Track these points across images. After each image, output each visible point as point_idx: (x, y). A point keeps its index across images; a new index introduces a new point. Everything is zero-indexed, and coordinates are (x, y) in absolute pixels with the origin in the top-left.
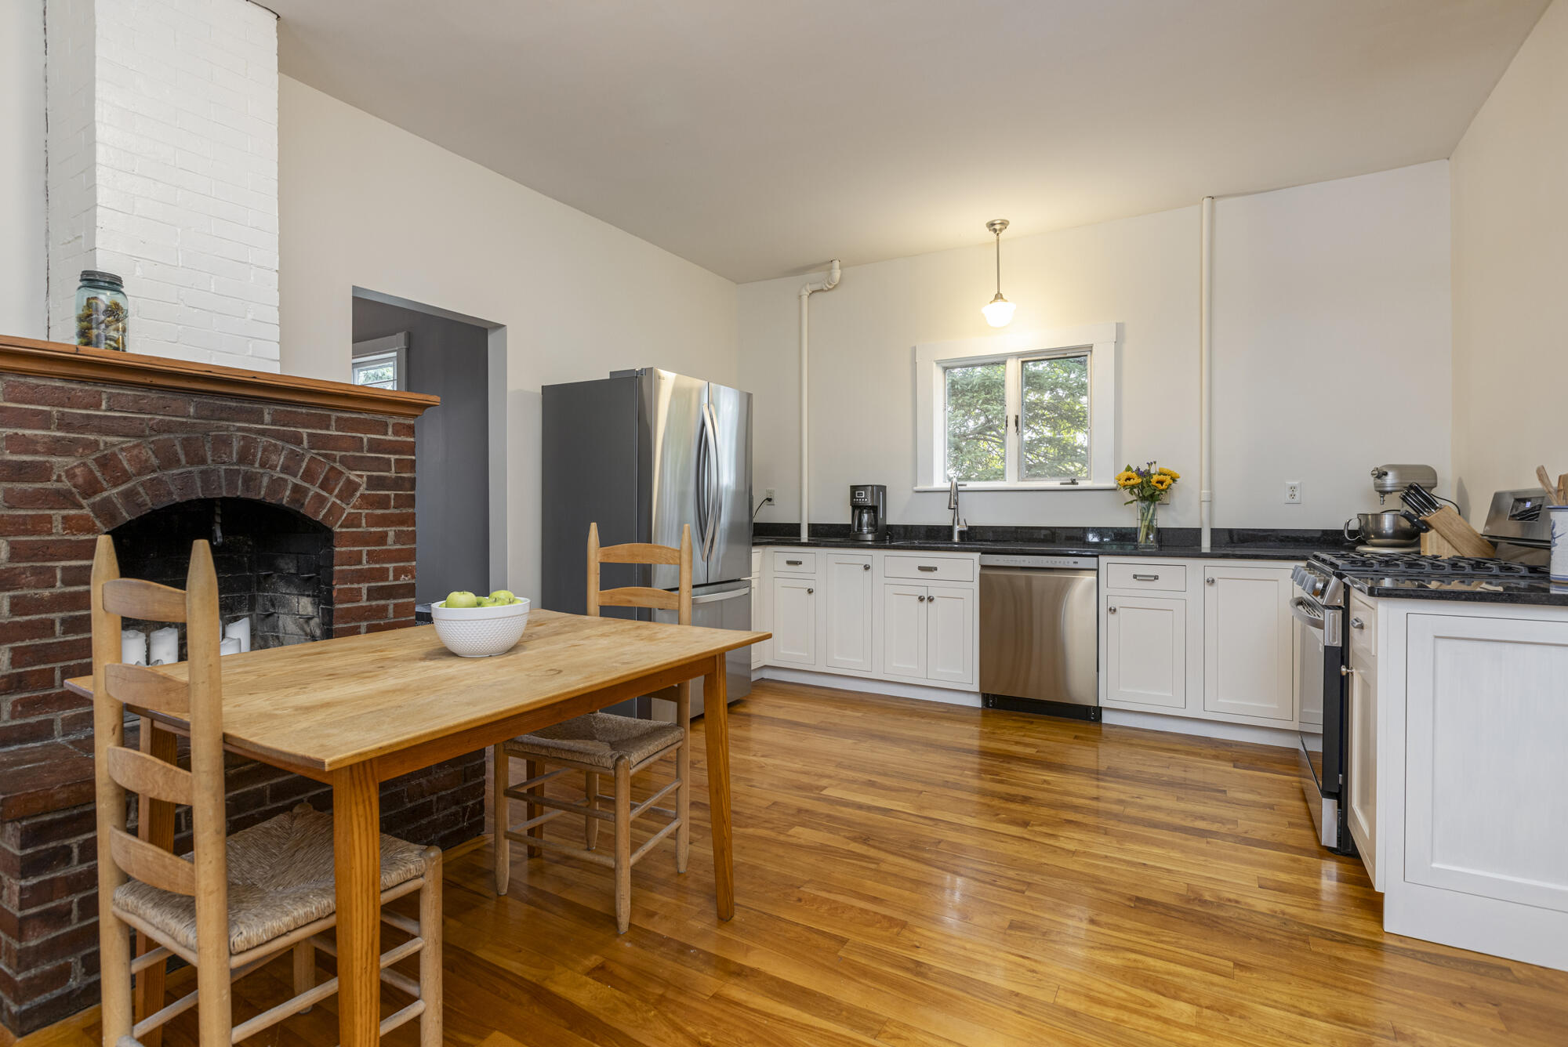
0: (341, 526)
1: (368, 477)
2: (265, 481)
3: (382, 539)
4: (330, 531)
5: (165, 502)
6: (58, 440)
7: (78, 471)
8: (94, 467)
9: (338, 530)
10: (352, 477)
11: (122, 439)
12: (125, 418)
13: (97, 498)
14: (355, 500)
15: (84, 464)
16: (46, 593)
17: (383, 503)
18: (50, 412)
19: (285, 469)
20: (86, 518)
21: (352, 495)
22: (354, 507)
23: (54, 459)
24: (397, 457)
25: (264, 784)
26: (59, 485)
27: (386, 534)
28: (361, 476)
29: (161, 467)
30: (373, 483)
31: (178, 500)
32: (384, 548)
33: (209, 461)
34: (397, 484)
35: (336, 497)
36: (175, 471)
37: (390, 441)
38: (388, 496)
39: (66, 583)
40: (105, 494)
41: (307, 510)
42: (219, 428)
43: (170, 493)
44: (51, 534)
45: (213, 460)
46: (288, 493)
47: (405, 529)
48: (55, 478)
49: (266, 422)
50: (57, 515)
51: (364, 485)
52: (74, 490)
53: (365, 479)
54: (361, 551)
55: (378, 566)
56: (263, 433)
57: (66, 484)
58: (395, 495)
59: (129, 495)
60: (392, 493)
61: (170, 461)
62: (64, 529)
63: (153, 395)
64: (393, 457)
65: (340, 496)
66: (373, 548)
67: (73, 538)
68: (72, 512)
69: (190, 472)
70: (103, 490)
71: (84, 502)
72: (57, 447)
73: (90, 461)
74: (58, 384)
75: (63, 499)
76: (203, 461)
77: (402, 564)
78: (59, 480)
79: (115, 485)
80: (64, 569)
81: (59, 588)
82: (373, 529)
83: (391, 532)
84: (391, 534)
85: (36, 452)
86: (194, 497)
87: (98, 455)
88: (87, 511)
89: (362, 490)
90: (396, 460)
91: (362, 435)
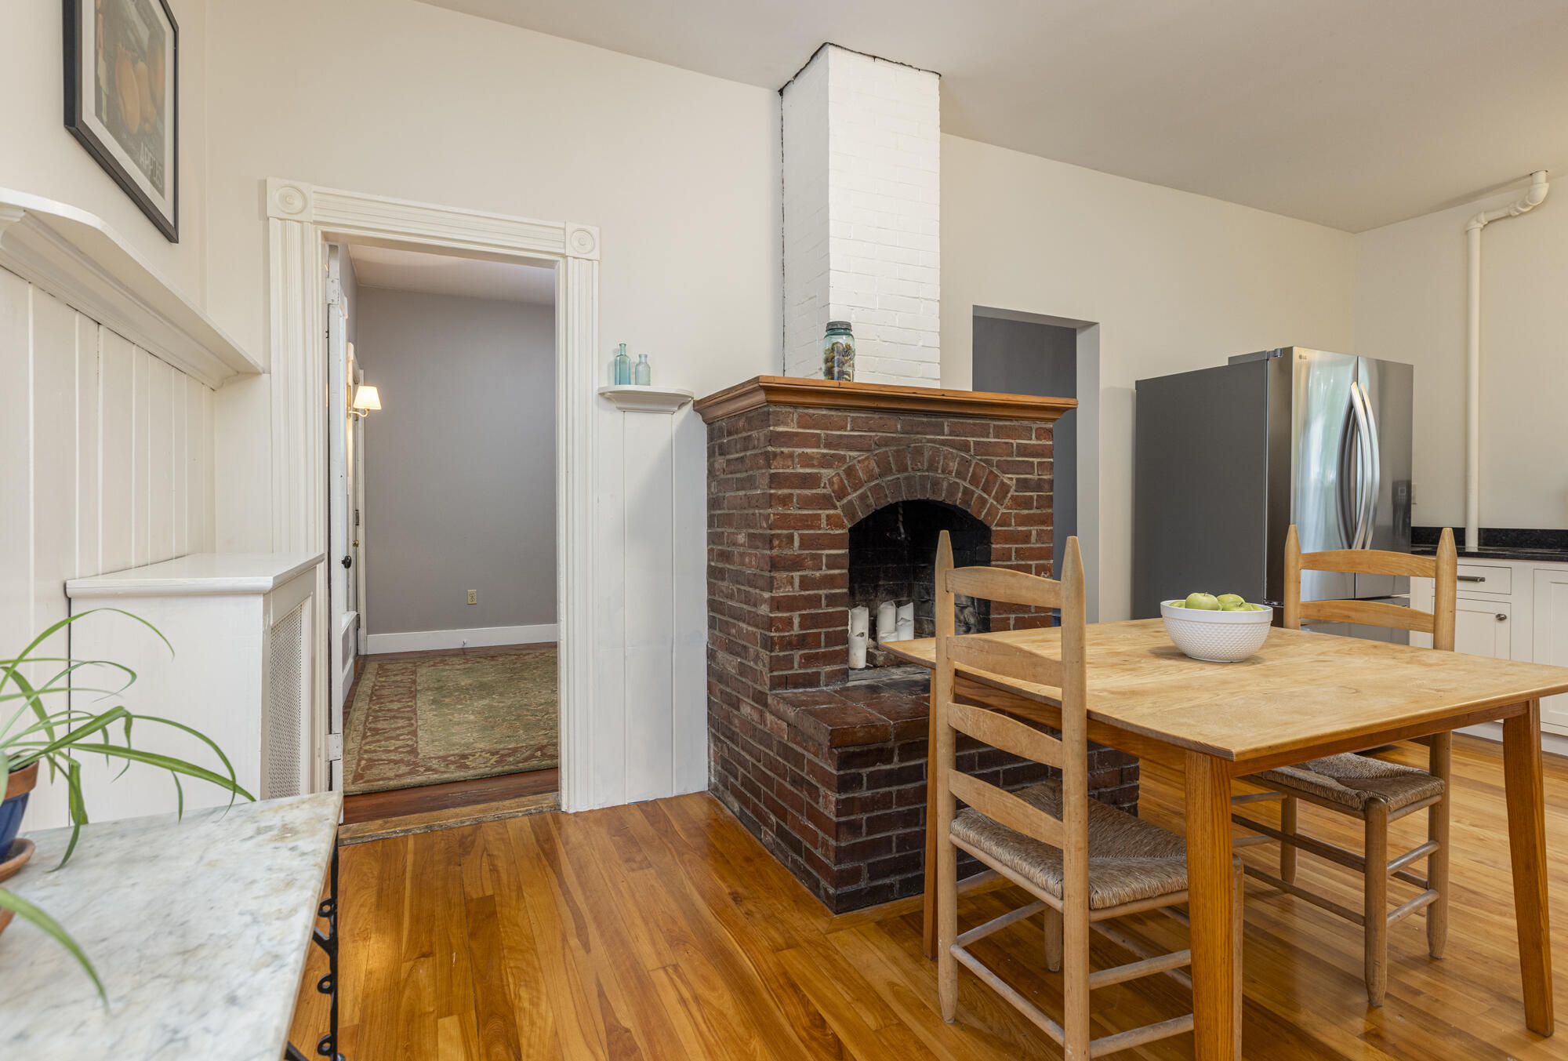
0: (997, 525)
1: (1017, 479)
2: (945, 484)
3: (1026, 537)
4: (987, 529)
5: (883, 504)
6: (824, 455)
7: (835, 479)
8: (844, 476)
9: (994, 529)
10: (1005, 481)
11: (858, 453)
12: (861, 436)
13: (845, 501)
14: (1007, 501)
15: (838, 474)
16: (818, 574)
17: (1026, 503)
18: (820, 434)
19: (959, 474)
20: (837, 516)
21: (1005, 497)
22: (1007, 508)
23: (823, 471)
24: (1039, 460)
25: (975, 751)
26: (824, 491)
27: (1030, 531)
28: (1011, 479)
29: (881, 475)
30: (1023, 485)
31: (891, 502)
32: (1029, 546)
33: (910, 469)
34: (1038, 485)
35: (994, 498)
36: (889, 478)
37: (1034, 445)
38: (1031, 497)
39: (829, 567)
40: (849, 497)
41: (972, 511)
42: (915, 441)
43: (886, 496)
44: (820, 529)
45: (912, 468)
46: (960, 495)
47: (1045, 528)
48: (822, 485)
49: (946, 433)
50: (824, 513)
51: (1014, 487)
52: (833, 494)
53: (1014, 481)
54: (1011, 548)
55: (1023, 563)
56: (943, 443)
57: (828, 491)
58: (1038, 495)
59: (863, 498)
60: (1034, 494)
61: (886, 470)
62: (827, 525)
63: (876, 416)
64: (1036, 460)
65: (996, 498)
66: (1020, 546)
67: (832, 532)
68: (832, 512)
69: (898, 478)
70: (849, 494)
71: (838, 504)
72: (826, 462)
73: (841, 472)
74: (824, 412)
75: (826, 501)
76: (906, 470)
77: (1041, 562)
78: (824, 487)
79: (855, 490)
80: (827, 555)
81: (825, 571)
82: (1020, 528)
83: (1034, 530)
84: (1034, 533)
85: (813, 466)
86: (900, 500)
87: (846, 466)
88: (839, 511)
89: (1012, 492)
90: (1038, 463)
91: (1013, 441)
